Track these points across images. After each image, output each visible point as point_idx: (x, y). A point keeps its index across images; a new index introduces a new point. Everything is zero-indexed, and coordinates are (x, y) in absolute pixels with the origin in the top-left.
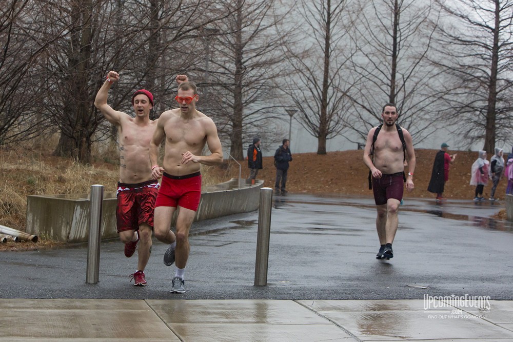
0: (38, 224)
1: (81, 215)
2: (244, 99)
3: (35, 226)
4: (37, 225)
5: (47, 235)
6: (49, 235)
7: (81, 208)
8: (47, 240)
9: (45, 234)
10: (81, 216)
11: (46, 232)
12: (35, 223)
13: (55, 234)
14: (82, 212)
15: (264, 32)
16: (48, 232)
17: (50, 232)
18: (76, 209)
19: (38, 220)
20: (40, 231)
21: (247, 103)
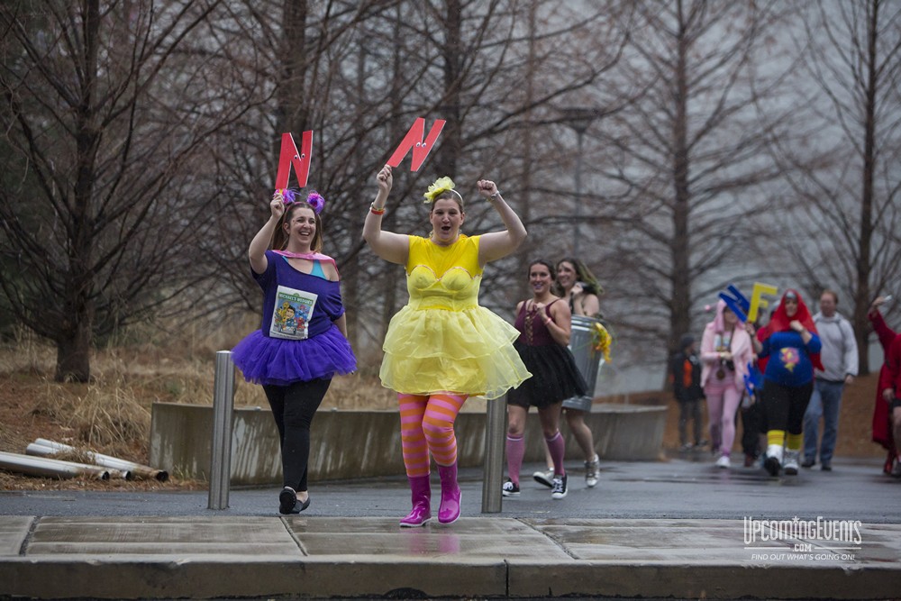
0: (171, 453)
1: (247, 435)
2: (694, 259)
3: (166, 455)
4: (169, 453)
5: (187, 471)
6: (190, 472)
7: (248, 422)
8: (185, 479)
9: (183, 470)
10: (247, 438)
11: (184, 467)
12: (166, 451)
13: (200, 469)
14: (249, 430)
15: (739, 116)
16: (187, 466)
17: (191, 466)
18: (237, 425)
19: (171, 446)
20: (174, 465)
21: (702, 269)
